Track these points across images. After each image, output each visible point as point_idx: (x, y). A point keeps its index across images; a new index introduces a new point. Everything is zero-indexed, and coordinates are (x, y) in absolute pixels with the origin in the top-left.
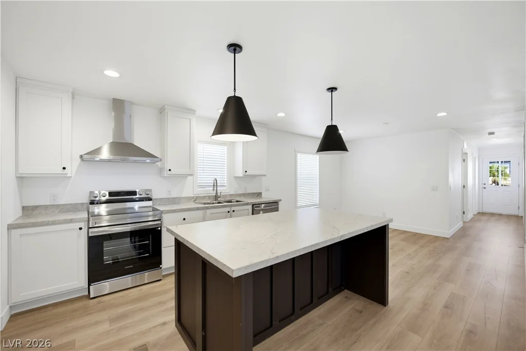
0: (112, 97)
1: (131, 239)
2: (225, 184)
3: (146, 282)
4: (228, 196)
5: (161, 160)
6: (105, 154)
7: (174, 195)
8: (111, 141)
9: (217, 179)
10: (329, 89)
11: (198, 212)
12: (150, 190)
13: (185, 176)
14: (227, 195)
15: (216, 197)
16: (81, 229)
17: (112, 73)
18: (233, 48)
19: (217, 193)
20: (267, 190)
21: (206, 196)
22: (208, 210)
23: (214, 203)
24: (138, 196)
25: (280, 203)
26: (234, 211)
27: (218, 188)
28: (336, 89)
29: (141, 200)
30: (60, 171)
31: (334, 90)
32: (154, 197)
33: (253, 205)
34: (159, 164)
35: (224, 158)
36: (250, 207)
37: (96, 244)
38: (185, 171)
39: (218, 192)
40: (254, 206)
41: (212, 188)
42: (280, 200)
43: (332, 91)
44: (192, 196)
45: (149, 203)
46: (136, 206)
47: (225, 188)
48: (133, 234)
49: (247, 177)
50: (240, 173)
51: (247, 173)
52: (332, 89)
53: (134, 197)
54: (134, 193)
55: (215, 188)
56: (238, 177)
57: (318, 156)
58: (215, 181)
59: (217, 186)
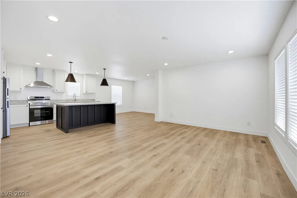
0: (36, 67)
1: (41, 110)
2: (80, 96)
3: (47, 123)
4: (80, 100)
5: (53, 87)
6: (32, 85)
8: (35, 81)
12: (49, 97)
13: (63, 93)
15: (75, 100)
16: (27, 106)
21: (72, 99)
29: (46, 100)
30: (20, 90)
32: (50, 99)
34: (53, 88)
35: (79, 87)
37: (32, 112)
38: (63, 91)
39: (76, 98)
44: (66, 99)
45: (49, 101)
46: (44, 102)
48: (41, 109)
49: (87, 93)
50: (85, 92)
53: (43, 99)
54: (44, 98)
55: (74, 97)
56: (83, 93)
57: (122, 87)
58: (74, 95)
59: (75, 96)
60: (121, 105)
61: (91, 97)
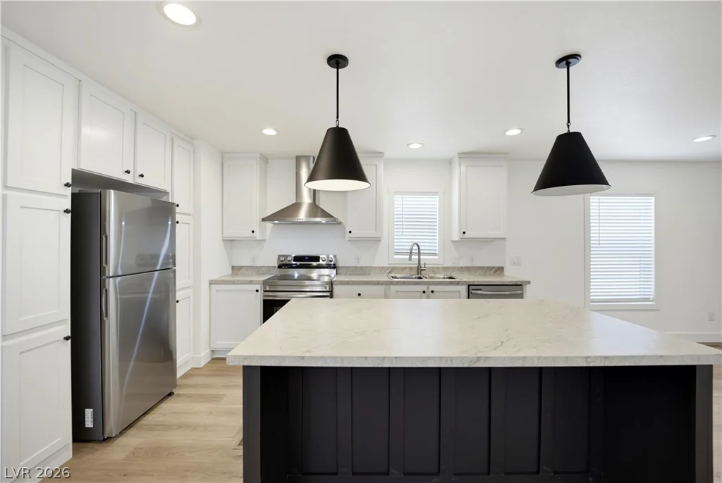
0: (294, 155)
2: (437, 252)
4: (440, 270)
5: (340, 222)
7: (363, 264)
8: (295, 202)
9: (419, 244)
10: (559, 62)
11: (378, 287)
12: (335, 256)
13: (375, 241)
14: (438, 268)
15: (419, 270)
16: (257, 291)
17: (269, 132)
18: (333, 61)
19: (419, 263)
20: (517, 263)
21: (405, 268)
22: (392, 287)
23: (412, 278)
24: (321, 262)
25: (528, 288)
26: (432, 292)
27: (422, 257)
28: (576, 56)
31: (570, 60)
32: (340, 264)
33: (469, 285)
35: (435, 213)
36: (463, 289)
38: (371, 233)
39: (423, 262)
40: (471, 287)
41: (408, 257)
42: (529, 283)
43: (568, 65)
44: (386, 265)
45: (333, 272)
47: (437, 257)
49: (465, 240)
50: (455, 235)
51: (465, 236)
52: (567, 61)
53: (316, 263)
54: (317, 259)
55: (415, 257)
56: (452, 241)
57: (652, 199)
58: (416, 247)
59: (419, 254)
60: (648, 300)
61: (485, 259)
